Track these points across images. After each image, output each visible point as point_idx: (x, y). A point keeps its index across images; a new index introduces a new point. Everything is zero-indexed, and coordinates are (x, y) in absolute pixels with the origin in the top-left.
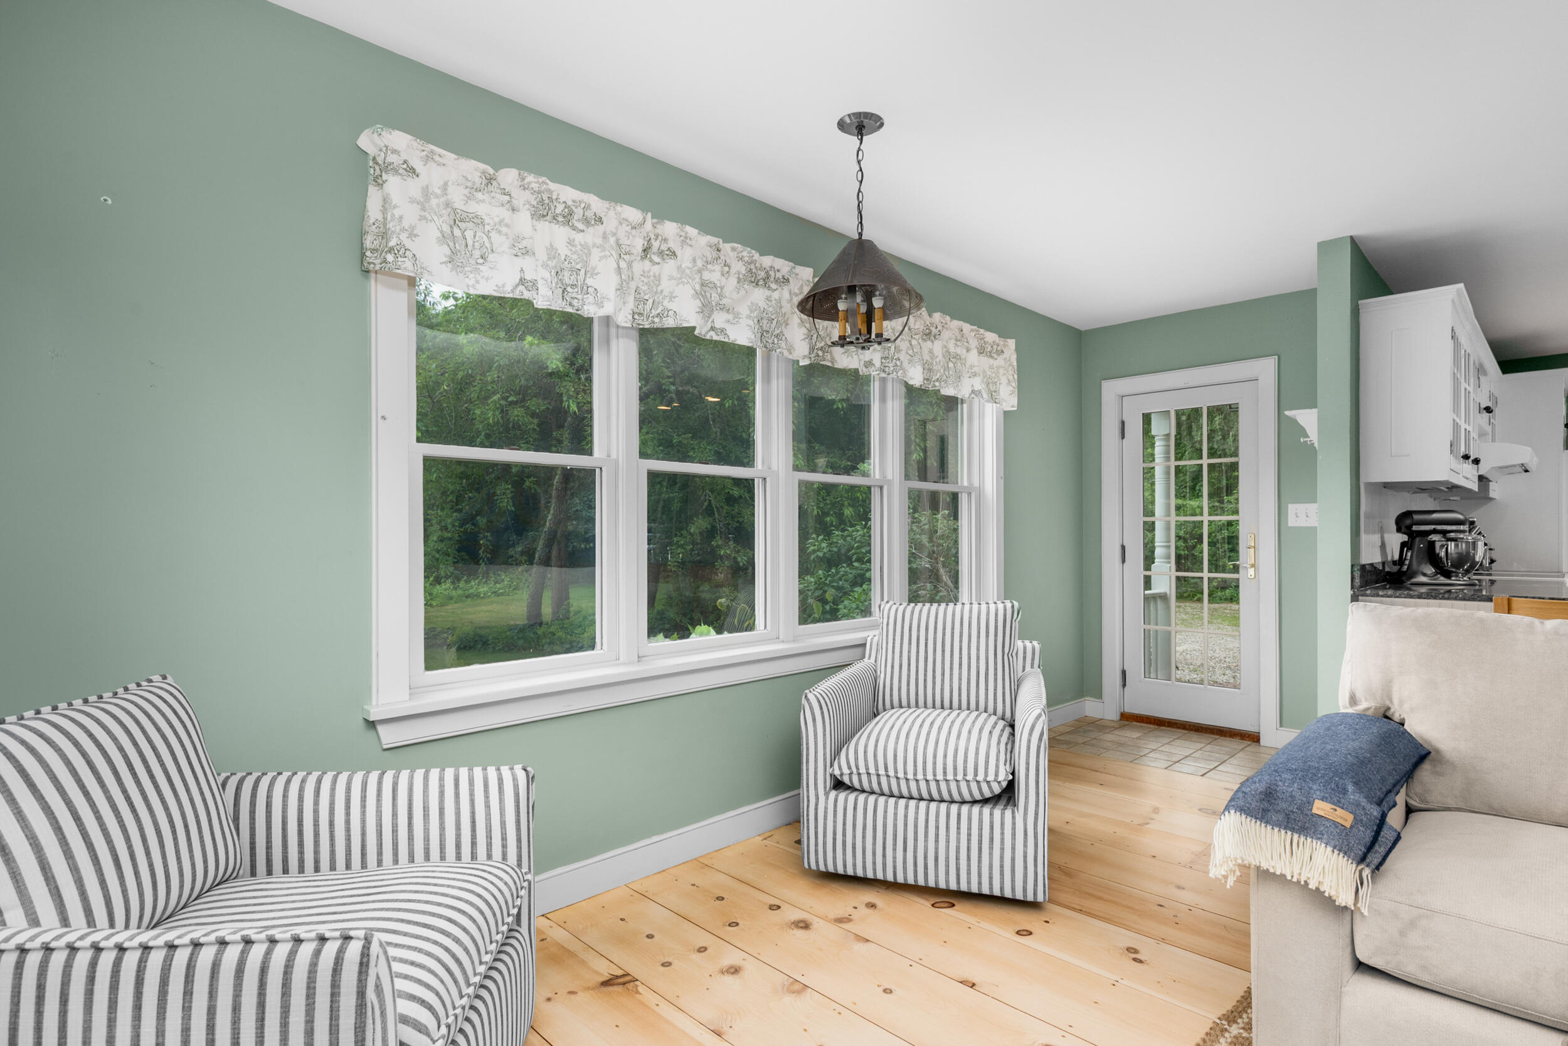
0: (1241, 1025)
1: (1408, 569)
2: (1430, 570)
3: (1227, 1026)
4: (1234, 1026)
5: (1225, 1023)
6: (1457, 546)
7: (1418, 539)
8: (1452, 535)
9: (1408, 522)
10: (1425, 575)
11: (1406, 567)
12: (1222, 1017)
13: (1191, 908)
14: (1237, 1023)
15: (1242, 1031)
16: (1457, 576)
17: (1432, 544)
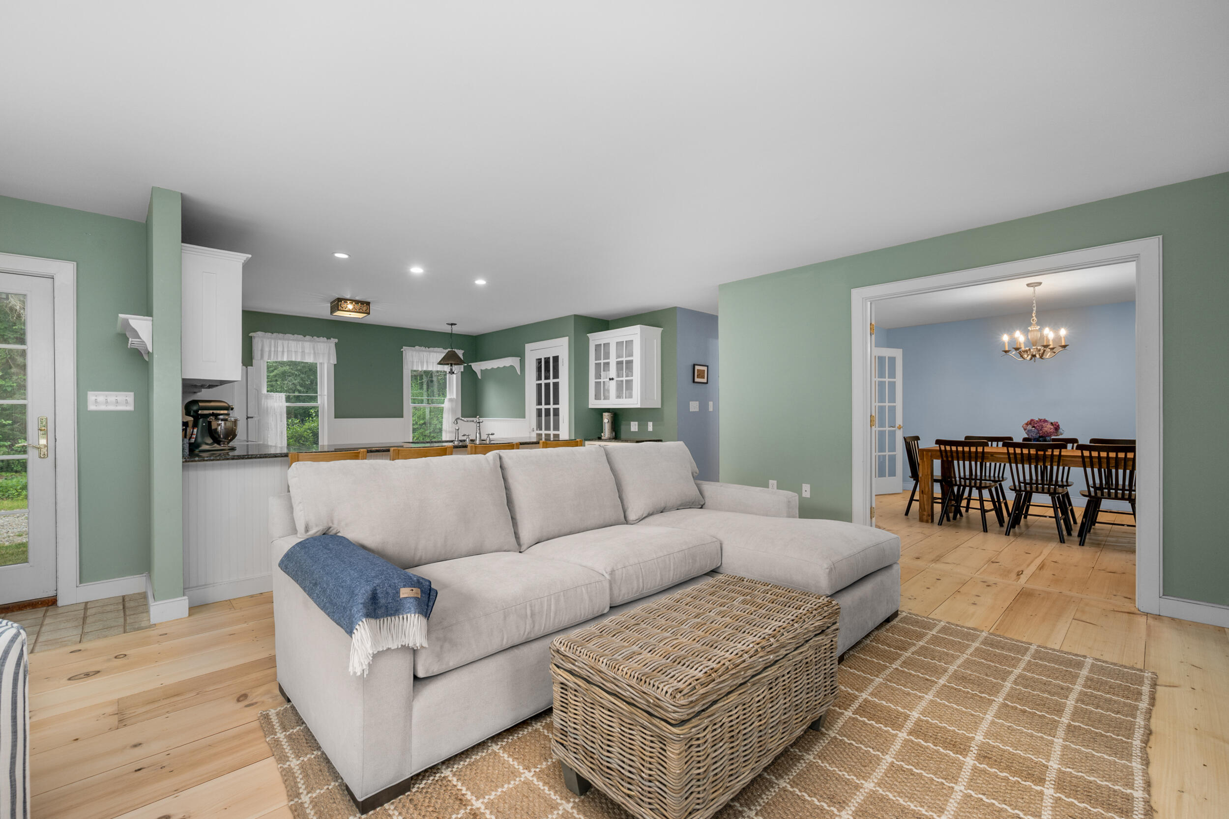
0: (305, 792)
1: (195, 440)
2: (210, 441)
3: (300, 801)
4: (302, 796)
5: (296, 800)
6: (225, 424)
7: (201, 420)
8: (221, 417)
9: (195, 408)
10: (207, 444)
11: (194, 440)
12: (290, 798)
13: (167, 753)
14: (301, 793)
15: (310, 795)
16: (224, 444)
17: (210, 423)
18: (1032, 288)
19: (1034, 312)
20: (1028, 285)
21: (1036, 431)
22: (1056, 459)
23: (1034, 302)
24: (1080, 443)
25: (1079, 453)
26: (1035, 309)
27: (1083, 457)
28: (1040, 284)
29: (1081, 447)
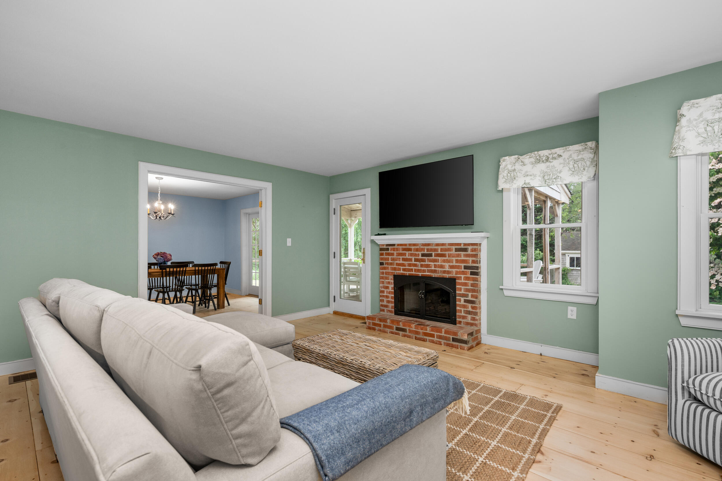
18: (158, 180)
19: (159, 193)
20: (156, 178)
21: (163, 258)
22: (181, 272)
23: (159, 188)
24: (195, 263)
25: (194, 268)
26: (159, 192)
27: (195, 270)
28: (162, 178)
29: (195, 266)
